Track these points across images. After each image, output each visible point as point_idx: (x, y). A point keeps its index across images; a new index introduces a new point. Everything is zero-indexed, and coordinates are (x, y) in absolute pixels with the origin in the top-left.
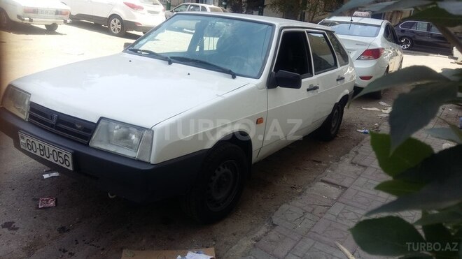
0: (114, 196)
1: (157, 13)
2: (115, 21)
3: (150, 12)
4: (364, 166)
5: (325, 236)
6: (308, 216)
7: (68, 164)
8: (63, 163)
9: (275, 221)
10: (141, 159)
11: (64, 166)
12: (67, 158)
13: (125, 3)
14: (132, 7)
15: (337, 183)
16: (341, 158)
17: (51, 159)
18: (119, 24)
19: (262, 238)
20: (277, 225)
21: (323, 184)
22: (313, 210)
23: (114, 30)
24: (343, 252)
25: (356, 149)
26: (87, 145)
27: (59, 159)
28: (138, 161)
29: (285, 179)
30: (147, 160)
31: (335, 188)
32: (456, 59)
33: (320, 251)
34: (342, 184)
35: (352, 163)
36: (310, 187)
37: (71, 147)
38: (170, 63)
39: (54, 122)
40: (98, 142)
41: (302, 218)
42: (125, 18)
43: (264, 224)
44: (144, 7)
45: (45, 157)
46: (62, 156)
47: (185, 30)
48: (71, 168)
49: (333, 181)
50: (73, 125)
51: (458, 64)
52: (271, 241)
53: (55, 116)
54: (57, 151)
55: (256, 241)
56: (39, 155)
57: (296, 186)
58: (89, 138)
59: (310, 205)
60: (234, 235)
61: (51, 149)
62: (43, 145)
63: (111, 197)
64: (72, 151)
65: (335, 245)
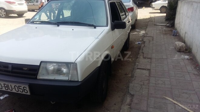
0: (54, 102)
1: (22, 4)
2: (2, 11)
3: (19, 4)
4: (150, 58)
5: (156, 95)
6: (143, 86)
7: (26, 92)
8: (22, 92)
9: (132, 93)
10: (72, 80)
11: (24, 93)
12: (25, 88)
13: (5, 1)
14: (10, 3)
15: (144, 68)
16: (138, 56)
17: (14, 91)
18: (4, 12)
19: (131, 103)
20: (134, 95)
21: (139, 70)
22: (144, 83)
23: (2, 15)
24: (169, 100)
25: (141, 51)
26: (36, 78)
27: (19, 90)
28: (71, 81)
29: (120, 71)
30: (76, 80)
31: (145, 71)
32: (154, 8)
33: (159, 102)
34: (147, 68)
35: (144, 58)
36: (135, 72)
37: (26, 82)
38: (58, 26)
39: (10, 69)
40: (42, 76)
41: (142, 88)
42: (6, 8)
43: (127, 96)
44: (15, 2)
45: (9, 90)
46: (22, 88)
47: (35, 11)
48: (29, 94)
49: (142, 67)
50: (22, 69)
51: (155, 10)
52: (136, 104)
53: (10, 66)
54: (18, 86)
55: (129, 105)
56: (5, 90)
57: (127, 74)
58: (36, 74)
59: (141, 81)
60: (115, 104)
61: (13, 85)
62: (7, 84)
63: (52, 103)
64: (28, 84)
65: (164, 97)
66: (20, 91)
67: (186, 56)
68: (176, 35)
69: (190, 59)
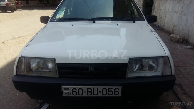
7: (117, 94)
8: (112, 95)
10: (165, 74)
12: (117, 90)
17: (99, 95)
26: (125, 78)
30: (169, 74)
38: (94, 22)
39: (91, 71)
45: (92, 96)
48: (120, 95)
53: (92, 67)
54: (107, 88)
56: (86, 96)
58: (125, 73)
62: (92, 88)
66: (108, 94)
67: (188, 46)
68: (160, 29)
69: (192, 48)
